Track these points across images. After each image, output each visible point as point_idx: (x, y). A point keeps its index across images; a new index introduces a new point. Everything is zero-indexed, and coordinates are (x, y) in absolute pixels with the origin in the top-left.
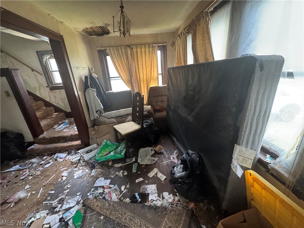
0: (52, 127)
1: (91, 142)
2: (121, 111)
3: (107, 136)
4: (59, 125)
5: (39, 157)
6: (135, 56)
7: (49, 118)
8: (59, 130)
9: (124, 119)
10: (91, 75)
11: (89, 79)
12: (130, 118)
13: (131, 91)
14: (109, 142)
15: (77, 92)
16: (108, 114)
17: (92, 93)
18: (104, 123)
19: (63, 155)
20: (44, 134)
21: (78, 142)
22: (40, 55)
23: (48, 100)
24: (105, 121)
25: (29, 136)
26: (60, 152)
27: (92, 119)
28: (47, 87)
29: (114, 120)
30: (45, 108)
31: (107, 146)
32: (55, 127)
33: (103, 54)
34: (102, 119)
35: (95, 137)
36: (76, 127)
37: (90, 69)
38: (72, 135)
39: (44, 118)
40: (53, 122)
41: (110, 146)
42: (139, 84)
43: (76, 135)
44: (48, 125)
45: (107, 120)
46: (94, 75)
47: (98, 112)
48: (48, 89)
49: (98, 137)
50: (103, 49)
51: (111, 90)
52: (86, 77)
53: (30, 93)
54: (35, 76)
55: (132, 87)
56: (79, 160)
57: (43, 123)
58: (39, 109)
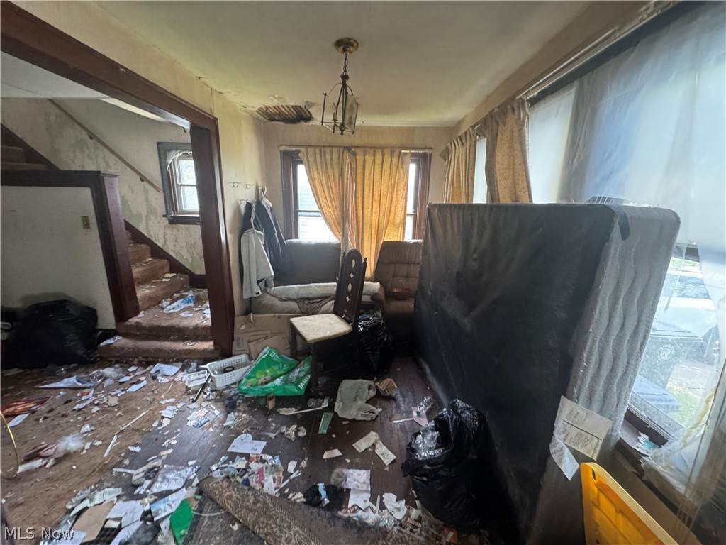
0: (158, 304)
1: (235, 348)
2: (311, 287)
3: (272, 341)
4: (174, 301)
5: (121, 367)
6: (360, 170)
7: (154, 284)
8: (172, 311)
9: (316, 305)
10: (259, 202)
11: (254, 209)
12: (330, 304)
13: (339, 245)
14: (274, 355)
15: (226, 234)
16: (283, 290)
17: (256, 239)
18: (271, 310)
19: (170, 369)
20: (139, 316)
21: (208, 345)
22: (163, 149)
23: (160, 243)
24: (272, 306)
25: (107, 318)
26: (165, 362)
27: (246, 296)
28: (164, 216)
29: (293, 305)
30: (150, 259)
31: (269, 362)
32: (165, 303)
33: (290, 159)
34: (268, 300)
35: (246, 337)
36: (208, 311)
37: (260, 188)
38: (196, 328)
39: (145, 281)
40: (161, 293)
41: (276, 363)
42: (361, 231)
43: (205, 328)
44: (150, 298)
45: (278, 303)
46: (266, 202)
47: (262, 284)
48: (165, 221)
49: (252, 338)
50: (294, 149)
51: (297, 237)
52: (249, 206)
53: (129, 226)
54: (146, 191)
55: (344, 237)
56: (204, 386)
57: (142, 292)
58: (138, 261)
